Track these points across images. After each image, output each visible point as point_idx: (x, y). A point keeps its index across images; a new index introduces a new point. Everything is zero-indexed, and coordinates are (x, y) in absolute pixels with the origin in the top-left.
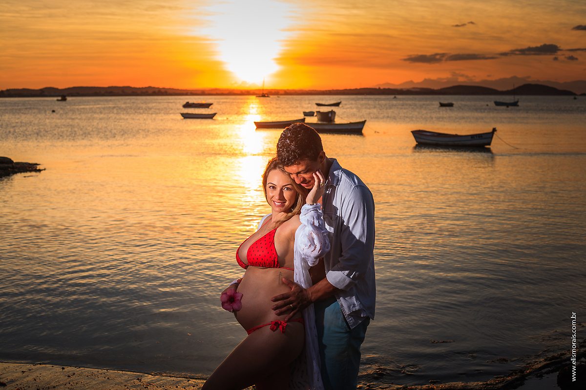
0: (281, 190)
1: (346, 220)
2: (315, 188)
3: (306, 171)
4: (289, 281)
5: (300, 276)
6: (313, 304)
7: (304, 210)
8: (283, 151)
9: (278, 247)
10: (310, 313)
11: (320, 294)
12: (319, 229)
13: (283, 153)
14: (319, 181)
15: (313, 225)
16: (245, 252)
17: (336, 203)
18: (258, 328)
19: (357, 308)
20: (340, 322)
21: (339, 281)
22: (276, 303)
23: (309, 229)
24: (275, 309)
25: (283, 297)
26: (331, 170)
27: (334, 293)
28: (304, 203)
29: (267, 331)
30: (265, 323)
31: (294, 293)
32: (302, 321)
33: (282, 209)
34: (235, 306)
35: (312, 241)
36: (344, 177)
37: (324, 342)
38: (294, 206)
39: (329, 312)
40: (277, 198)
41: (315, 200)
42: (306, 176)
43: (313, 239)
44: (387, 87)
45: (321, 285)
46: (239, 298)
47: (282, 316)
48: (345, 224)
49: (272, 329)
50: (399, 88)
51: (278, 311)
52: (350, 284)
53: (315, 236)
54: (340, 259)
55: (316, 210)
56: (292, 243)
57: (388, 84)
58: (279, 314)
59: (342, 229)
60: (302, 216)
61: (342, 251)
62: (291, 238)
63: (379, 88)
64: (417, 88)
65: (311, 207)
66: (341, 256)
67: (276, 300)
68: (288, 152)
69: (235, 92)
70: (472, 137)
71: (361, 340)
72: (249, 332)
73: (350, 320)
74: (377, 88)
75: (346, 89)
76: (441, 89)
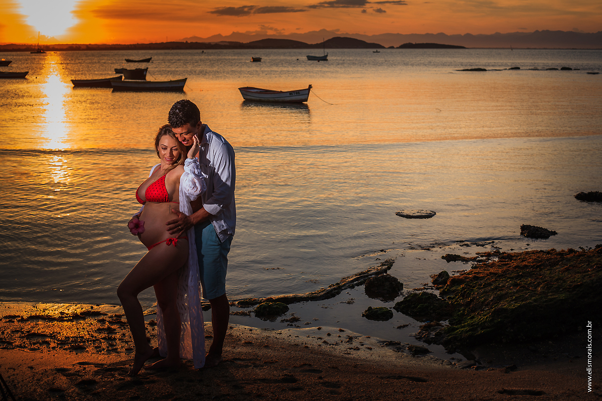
0: (171, 149)
1: (217, 168)
2: (194, 147)
3: (187, 133)
4: (177, 212)
5: (184, 207)
6: (193, 227)
7: (187, 163)
8: (173, 118)
9: (168, 187)
10: (192, 234)
11: (199, 219)
12: (198, 176)
13: (173, 119)
14: (197, 142)
15: (194, 173)
16: (143, 192)
17: (210, 156)
18: (157, 245)
19: (225, 228)
20: (214, 238)
21: (213, 209)
22: (170, 226)
23: (192, 176)
24: (168, 230)
25: (174, 222)
26: (205, 133)
27: (209, 218)
28: (187, 158)
29: (164, 245)
30: (162, 241)
31: (181, 219)
32: (187, 238)
33: (171, 162)
34: (140, 230)
35: (194, 184)
36: (214, 137)
37: (203, 252)
38: (179, 158)
39: (205, 231)
40: (168, 155)
41: (194, 155)
42: (187, 137)
43: (195, 183)
44: (194, 41)
45: (200, 212)
46: (142, 224)
47: (174, 235)
48: (216, 170)
49: (168, 244)
50: (207, 41)
51: (171, 231)
52: (220, 211)
53: (196, 181)
54: (213, 194)
55: (195, 162)
56: (177, 185)
57: (195, 37)
58: (171, 234)
59: (213, 175)
60: (185, 167)
61: (214, 189)
62: (177, 181)
63: (187, 42)
64: (226, 42)
65: (192, 160)
66: (213, 192)
67: (169, 224)
68: (177, 118)
70: (290, 94)
71: (228, 250)
72: (149, 248)
73: (221, 236)
74: (185, 42)
75: (152, 43)
76: (250, 43)
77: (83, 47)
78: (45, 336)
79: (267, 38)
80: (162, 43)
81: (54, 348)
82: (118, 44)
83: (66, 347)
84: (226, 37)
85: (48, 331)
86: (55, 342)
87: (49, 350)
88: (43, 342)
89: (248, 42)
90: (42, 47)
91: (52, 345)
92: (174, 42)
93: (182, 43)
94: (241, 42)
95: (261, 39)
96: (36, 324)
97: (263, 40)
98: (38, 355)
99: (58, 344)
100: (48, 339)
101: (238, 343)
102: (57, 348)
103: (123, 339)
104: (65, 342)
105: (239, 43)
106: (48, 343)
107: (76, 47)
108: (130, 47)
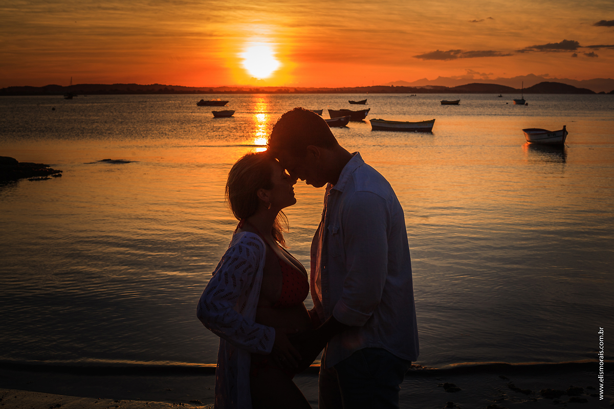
44: (400, 85)
50: (412, 86)
57: (401, 82)
63: (392, 86)
64: (432, 86)
74: (391, 86)
75: (359, 87)
76: (456, 87)
77: (291, 90)
79: (473, 82)
80: (369, 87)
82: (325, 87)
84: (432, 81)
89: (454, 86)
90: (253, 90)
92: (380, 86)
93: (388, 87)
94: (447, 86)
95: (467, 84)
97: (469, 85)
105: (445, 87)
107: (285, 90)
108: (337, 90)
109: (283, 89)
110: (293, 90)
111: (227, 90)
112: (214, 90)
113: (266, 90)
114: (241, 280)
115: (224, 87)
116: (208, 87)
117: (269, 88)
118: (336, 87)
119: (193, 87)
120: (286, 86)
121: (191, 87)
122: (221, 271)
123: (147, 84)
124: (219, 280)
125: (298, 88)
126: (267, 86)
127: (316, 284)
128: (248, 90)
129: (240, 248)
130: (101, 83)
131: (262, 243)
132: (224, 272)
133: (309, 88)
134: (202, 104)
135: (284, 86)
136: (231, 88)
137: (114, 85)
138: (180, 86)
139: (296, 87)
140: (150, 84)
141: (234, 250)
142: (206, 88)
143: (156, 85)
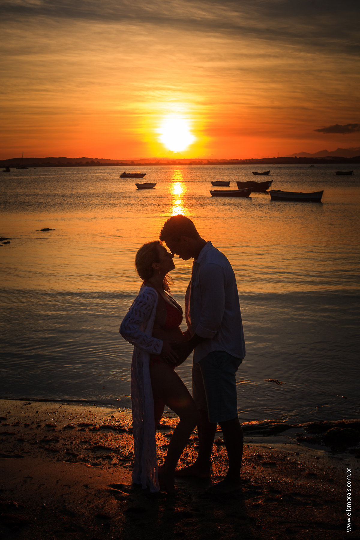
50: (315, 157)
57: (303, 153)
63: (296, 157)
64: (332, 157)
69: (162, 162)
74: (294, 157)
75: (265, 158)
77: (204, 162)
78: (109, 449)
80: (274, 158)
81: (115, 464)
83: (128, 464)
84: (332, 152)
85: (114, 444)
86: (117, 458)
87: (110, 466)
88: (106, 456)
89: (352, 157)
90: (170, 162)
91: (115, 460)
92: (284, 157)
93: (292, 158)
94: (345, 157)
96: (106, 435)
98: (97, 470)
99: (120, 460)
100: (112, 454)
101: (302, 474)
102: (118, 464)
103: (185, 460)
104: (128, 458)
105: (343, 158)
106: (110, 458)
107: (199, 161)
108: (245, 161)
109: (197, 161)
110: (206, 162)
111: (147, 162)
112: (135, 163)
113: (181, 162)
114: (144, 314)
115: (145, 159)
116: (130, 159)
117: (184, 160)
118: (244, 159)
119: (117, 160)
120: (200, 158)
121: (115, 160)
122: (133, 308)
123: (75, 158)
124: (132, 313)
125: (211, 159)
126: (183, 158)
127: (188, 316)
128: (165, 162)
129: (144, 296)
130: (34, 157)
131: (156, 293)
132: (134, 309)
133: (221, 160)
134: (124, 176)
135: (198, 158)
136: (151, 160)
137: (46, 158)
138: (105, 159)
139: (209, 159)
140: (78, 158)
141: (140, 297)
142: (128, 160)
143: (84, 158)
